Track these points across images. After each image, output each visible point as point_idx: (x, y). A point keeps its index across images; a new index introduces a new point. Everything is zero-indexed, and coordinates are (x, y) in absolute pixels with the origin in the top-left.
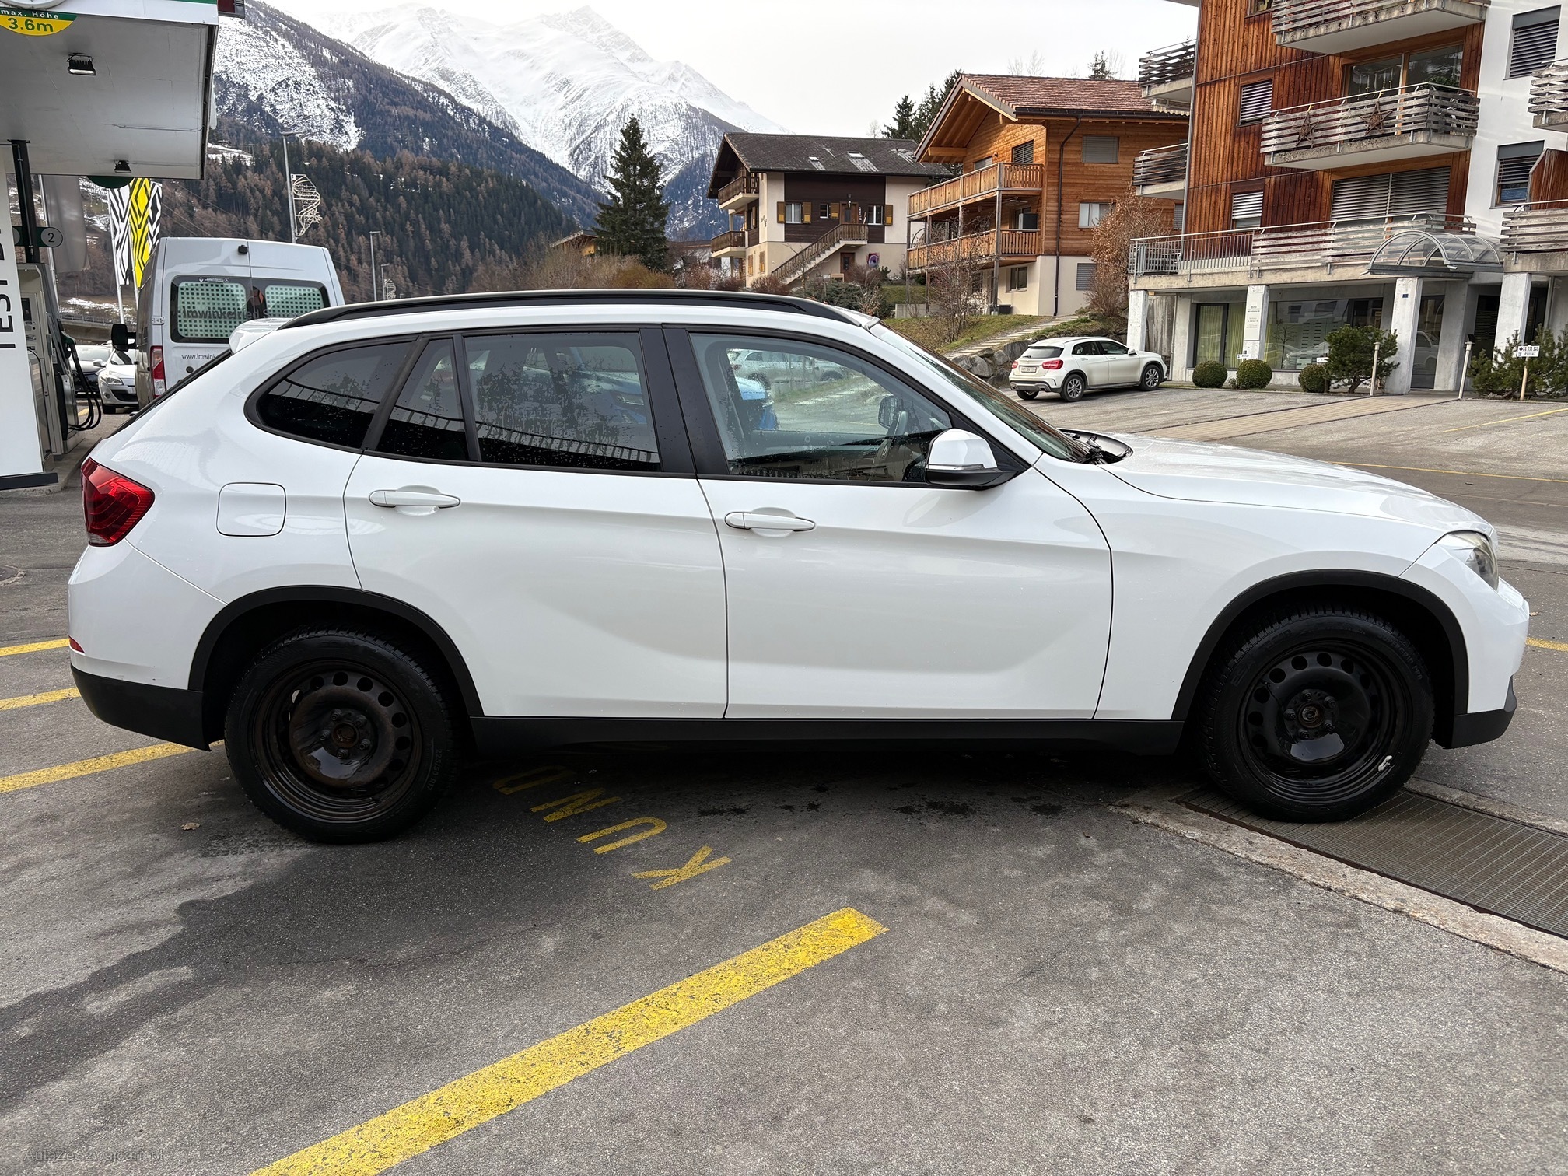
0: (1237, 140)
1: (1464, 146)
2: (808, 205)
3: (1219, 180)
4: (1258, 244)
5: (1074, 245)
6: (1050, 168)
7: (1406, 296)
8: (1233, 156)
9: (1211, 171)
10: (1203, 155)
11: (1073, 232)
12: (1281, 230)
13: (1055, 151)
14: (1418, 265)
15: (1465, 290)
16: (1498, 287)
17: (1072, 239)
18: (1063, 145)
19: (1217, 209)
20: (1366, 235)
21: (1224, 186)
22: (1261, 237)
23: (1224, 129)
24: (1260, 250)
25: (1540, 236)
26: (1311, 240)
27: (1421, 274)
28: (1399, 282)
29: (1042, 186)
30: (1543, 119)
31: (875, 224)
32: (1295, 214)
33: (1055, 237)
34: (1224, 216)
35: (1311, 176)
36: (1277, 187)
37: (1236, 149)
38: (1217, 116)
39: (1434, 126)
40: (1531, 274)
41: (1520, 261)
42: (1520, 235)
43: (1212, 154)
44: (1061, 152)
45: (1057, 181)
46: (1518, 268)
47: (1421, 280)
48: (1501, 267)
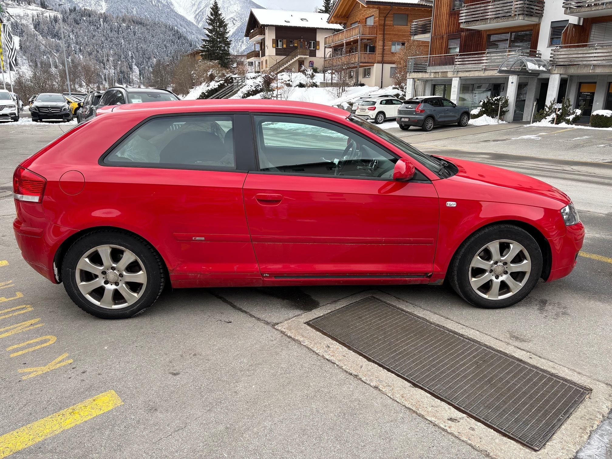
0: (451, 16)
1: (538, 21)
2: (285, 41)
3: (444, 33)
4: (456, 60)
5: (389, 60)
6: (380, 27)
7: (512, 83)
8: (449, 23)
9: (440, 29)
10: (437, 23)
11: (389, 54)
12: (467, 55)
13: (382, 20)
14: (518, 70)
15: (536, 81)
16: (548, 80)
17: (389, 57)
18: (385, 17)
19: (442, 45)
20: (498, 57)
21: (445, 36)
22: (458, 57)
23: (446, 12)
25: (564, 59)
26: (477, 59)
27: (518, 74)
28: (510, 77)
29: (377, 35)
30: (568, 11)
31: (312, 49)
32: (473, 48)
33: (381, 56)
34: (445, 49)
35: (479, 32)
36: (466, 37)
37: (450, 21)
38: (443, 7)
39: (526, 13)
40: (561, 74)
41: (557, 69)
42: (557, 58)
43: (441, 22)
44: (385, 20)
45: (382, 33)
46: (556, 72)
47: (519, 76)
48: (549, 72)
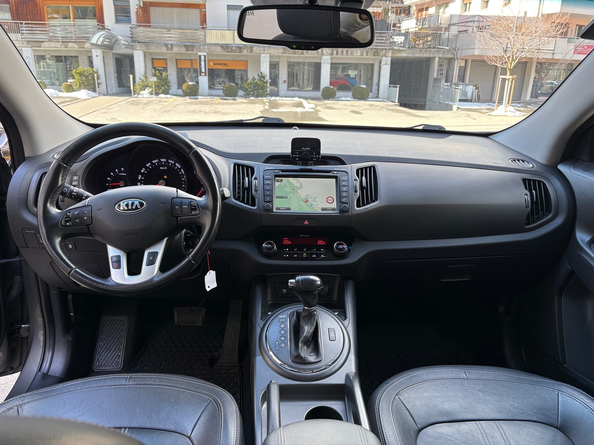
4: (23, 29)
7: (97, 56)
16: (132, 55)
22: (24, 26)
24: (25, 32)
25: (144, 37)
32: (29, 17)
36: (16, 4)
40: (143, 50)
41: (139, 46)
42: (137, 36)
47: (102, 49)
48: (132, 47)
